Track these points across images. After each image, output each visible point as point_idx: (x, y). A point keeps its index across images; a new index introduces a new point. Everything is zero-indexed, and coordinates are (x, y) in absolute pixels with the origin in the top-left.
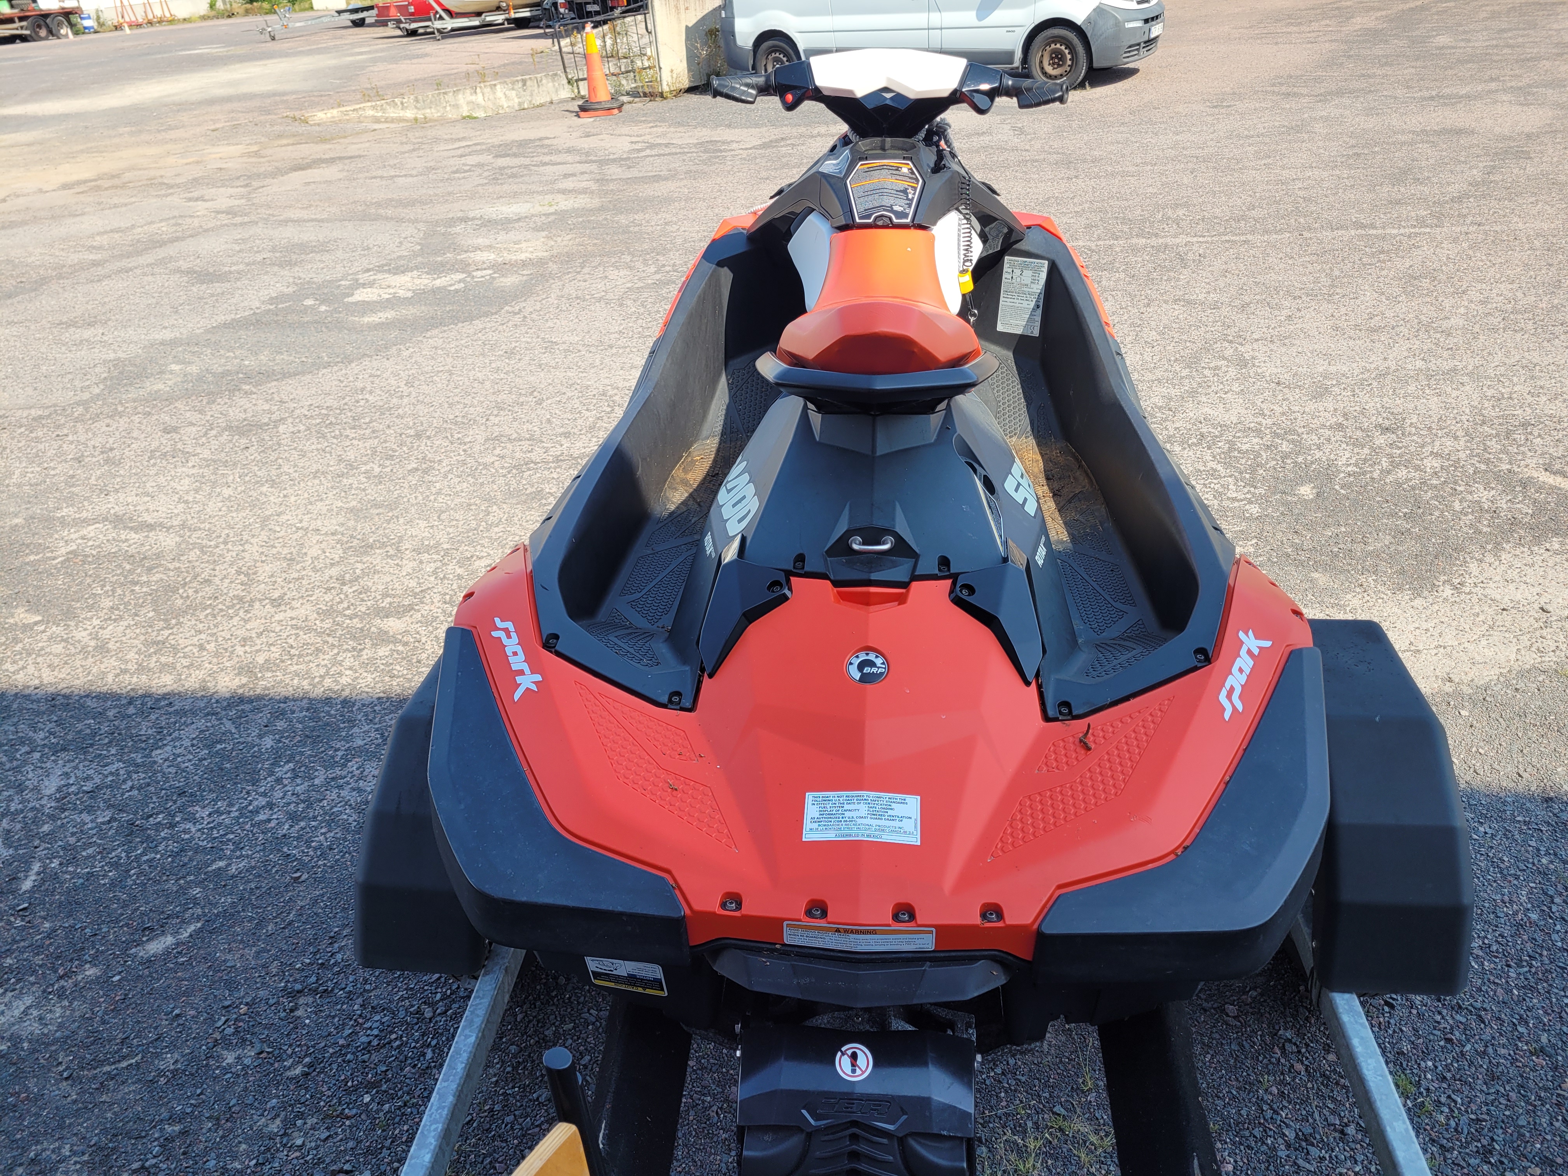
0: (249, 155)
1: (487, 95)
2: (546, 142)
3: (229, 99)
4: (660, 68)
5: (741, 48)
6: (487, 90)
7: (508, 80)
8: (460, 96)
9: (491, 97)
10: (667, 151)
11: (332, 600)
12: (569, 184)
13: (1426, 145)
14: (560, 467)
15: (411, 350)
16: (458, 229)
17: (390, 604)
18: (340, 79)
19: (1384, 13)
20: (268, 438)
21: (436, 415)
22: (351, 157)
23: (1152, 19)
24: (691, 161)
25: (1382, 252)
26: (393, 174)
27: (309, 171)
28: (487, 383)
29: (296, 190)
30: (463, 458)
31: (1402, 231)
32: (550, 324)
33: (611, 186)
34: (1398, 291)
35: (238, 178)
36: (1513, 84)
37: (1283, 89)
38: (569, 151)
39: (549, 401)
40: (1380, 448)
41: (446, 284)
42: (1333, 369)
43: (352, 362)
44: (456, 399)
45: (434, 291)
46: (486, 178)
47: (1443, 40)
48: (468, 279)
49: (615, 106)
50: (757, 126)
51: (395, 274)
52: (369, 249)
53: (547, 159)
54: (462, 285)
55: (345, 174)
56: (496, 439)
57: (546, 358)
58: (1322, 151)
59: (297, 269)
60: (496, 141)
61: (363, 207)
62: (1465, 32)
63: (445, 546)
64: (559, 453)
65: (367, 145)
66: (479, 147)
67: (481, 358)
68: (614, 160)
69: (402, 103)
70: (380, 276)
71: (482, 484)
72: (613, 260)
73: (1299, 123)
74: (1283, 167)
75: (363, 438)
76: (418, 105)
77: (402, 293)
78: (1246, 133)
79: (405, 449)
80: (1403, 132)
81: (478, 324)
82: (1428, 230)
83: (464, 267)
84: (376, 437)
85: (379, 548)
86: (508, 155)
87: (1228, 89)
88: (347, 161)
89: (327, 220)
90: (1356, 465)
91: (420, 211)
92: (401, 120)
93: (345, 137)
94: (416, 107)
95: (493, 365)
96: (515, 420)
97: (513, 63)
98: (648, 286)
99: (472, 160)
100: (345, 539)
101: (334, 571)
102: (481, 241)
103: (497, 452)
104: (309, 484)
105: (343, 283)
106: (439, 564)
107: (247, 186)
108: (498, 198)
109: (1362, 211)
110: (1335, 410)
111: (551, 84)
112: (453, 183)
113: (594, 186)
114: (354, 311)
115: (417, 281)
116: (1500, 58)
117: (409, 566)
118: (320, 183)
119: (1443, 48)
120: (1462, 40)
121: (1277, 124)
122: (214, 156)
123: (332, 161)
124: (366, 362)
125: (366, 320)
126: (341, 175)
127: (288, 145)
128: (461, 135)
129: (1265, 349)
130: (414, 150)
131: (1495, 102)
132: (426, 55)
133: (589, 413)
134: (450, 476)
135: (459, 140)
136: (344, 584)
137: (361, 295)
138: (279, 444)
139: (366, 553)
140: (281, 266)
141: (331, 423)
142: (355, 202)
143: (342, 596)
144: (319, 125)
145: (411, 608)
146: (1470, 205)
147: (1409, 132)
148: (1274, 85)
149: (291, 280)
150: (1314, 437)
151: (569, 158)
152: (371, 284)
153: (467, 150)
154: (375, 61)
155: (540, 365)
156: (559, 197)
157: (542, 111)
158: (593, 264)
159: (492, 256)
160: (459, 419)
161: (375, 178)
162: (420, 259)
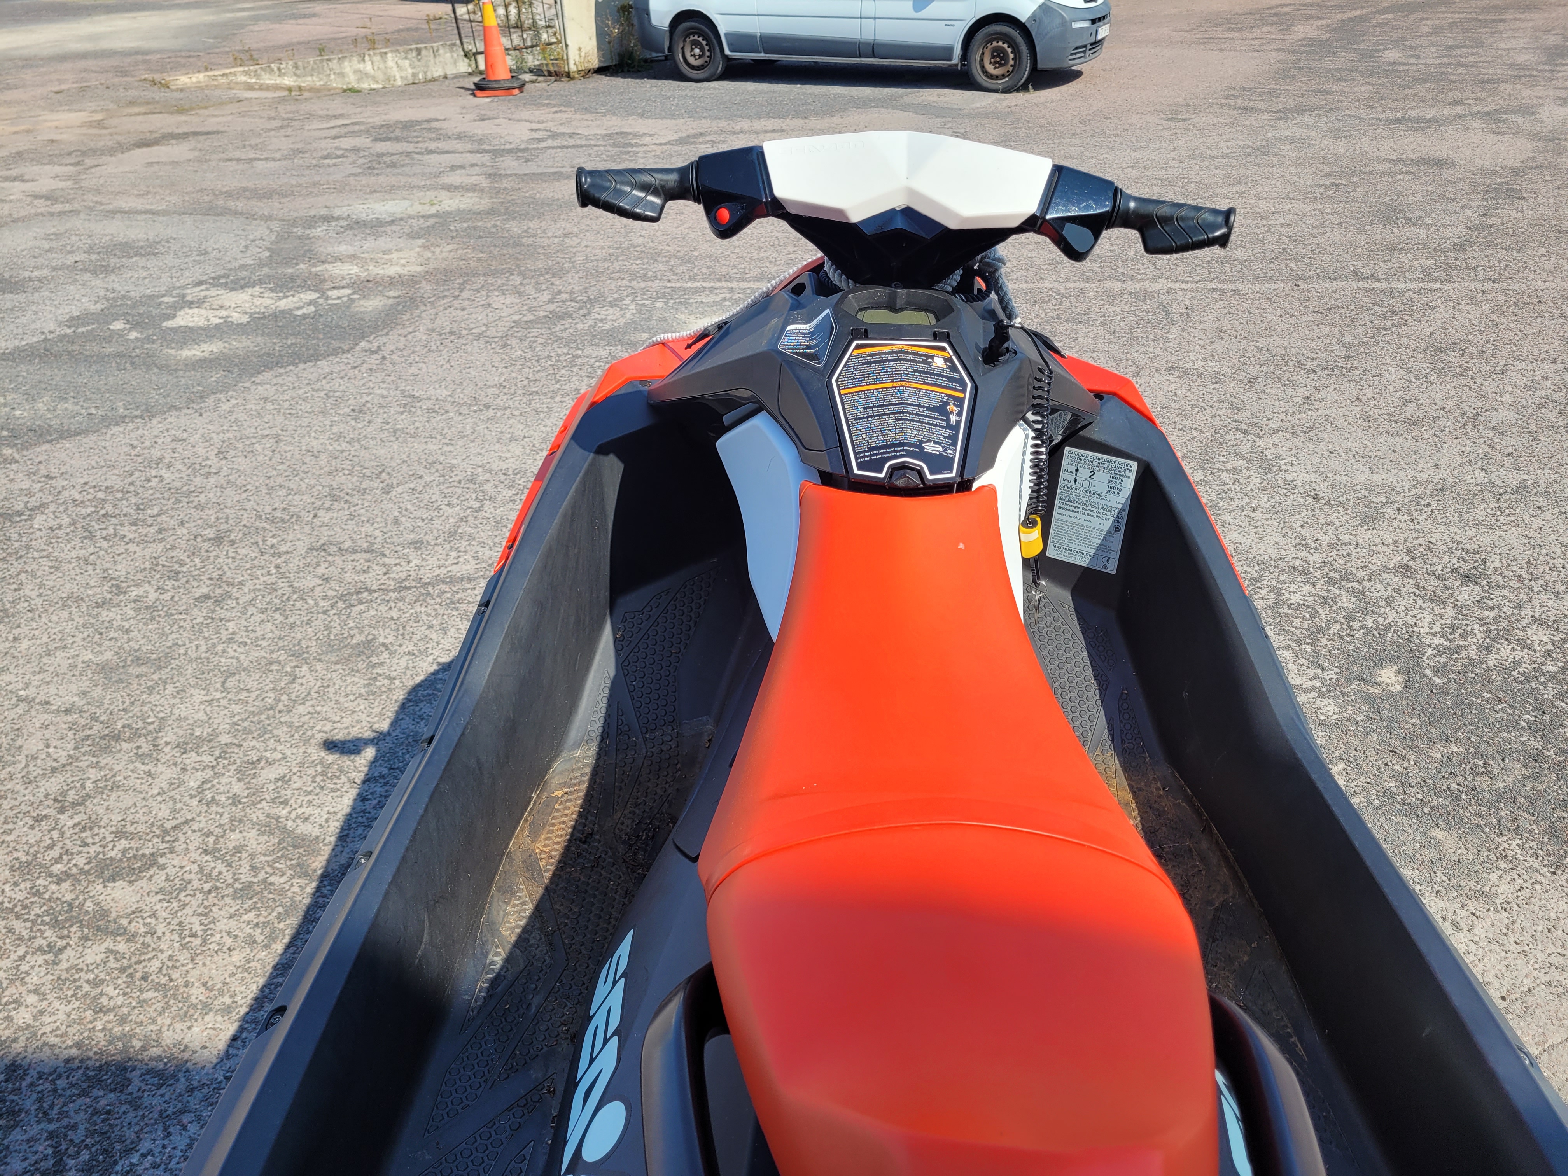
0: (90, 124)
1: (376, 64)
2: (435, 125)
3: (84, 56)
4: (567, 46)
5: (656, 28)
6: (377, 58)
7: (401, 48)
8: (346, 63)
9: (381, 66)
10: (571, 142)
11: (38, 842)
12: (456, 178)
13: (1407, 177)
14: (402, 599)
15: (233, 401)
16: (318, 231)
17: (124, 851)
18: (215, 38)
19: (1324, 22)
20: (15, 536)
21: (248, 505)
22: (208, 133)
23: (1100, 19)
24: (597, 156)
25: (1394, 313)
26: (252, 156)
27: (155, 148)
28: (323, 457)
29: (135, 172)
30: (273, 579)
31: (1410, 285)
32: (414, 370)
33: (505, 184)
34: (1425, 368)
35: (70, 154)
36: (1479, 108)
37: (1239, 102)
38: (459, 137)
39: (400, 489)
40: (1466, 607)
41: (292, 306)
42: (1376, 478)
43: (154, 416)
44: (280, 480)
45: (277, 316)
46: (360, 166)
47: (1392, 55)
48: (321, 301)
49: (515, 85)
50: (673, 116)
51: (232, 289)
52: (206, 253)
53: (433, 146)
54: (312, 308)
55: (197, 153)
56: (322, 548)
57: (403, 421)
58: (1295, 178)
59: (113, 277)
60: (378, 121)
61: (211, 197)
62: (1412, 47)
63: (225, 739)
64: (403, 575)
65: (229, 118)
66: (357, 128)
67: (320, 418)
68: (510, 151)
69: (279, 69)
70: (213, 292)
71: (292, 626)
72: (500, 282)
73: (1264, 144)
74: (1258, 196)
75: (144, 541)
76: (298, 72)
77: (237, 317)
78: (1209, 152)
79: (197, 560)
80: (1378, 160)
81: (324, 365)
82: (1438, 286)
83: (318, 283)
84: (162, 540)
85: (129, 740)
86: (389, 139)
87: (1180, 100)
88: (202, 138)
89: (165, 213)
90: (1444, 635)
91: (276, 204)
92: (277, 88)
93: (206, 108)
94: (295, 75)
95: (335, 429)
96: (352, 517)
97: (408, 29)
98: (538, 321)
99: (347, 143)
100: (83, 722)
101: (53, 785)
102: (343, 249)
103: (321, 570)
104: (54, 618)
105: (166, 299)
106: (210, 773)
107: (78, 164)
108: (371, 192)
109: (1357, 257)
110: (1395, 542)
111: (448, 55)
112: (321, 170)
113: (484, 182)
114: (172, 341)
115: (258, 301)
116: (1456, 78)
117: (166, 774)
118: (165, 164)
119: (1393, 64)
120: (1412, 56)
121: (1240, 143)
122: (49, 124)
123: (184, 136)
124: (172, 418)
125: (186, 353)
126: (191, 155)
127: (139, 114)
128: (340, 111)
129: (1288, 445)
130: (282, 127)
131: (1467, 129)
132: (314, 15)
133: (450, 511)
134: (251, 610)
135: (335, 117)
136: (62, 810)
137: (187, 318)
138: (28, 547)
139: (107, 749)
140: (94, 273)
141: (106, 515)
142: (201, 190)
143: (55, 834)
144: (182, 90)
145: (152, 861)
146: (1476, 255)
147: (1385, 160)
148: (1227, 98)
149: (102, 294)
150: (1379, 586)
151: (459, 146)
152: (199, 303)
153: (343, 130)
154: (256, 19)
155: (395, 432)
156: (444, 194)
157: (434, 86)
158: (475, 286)
159: (355, 270)
160: (278, 514)
161: (230, 160)
162: (266, 270)
